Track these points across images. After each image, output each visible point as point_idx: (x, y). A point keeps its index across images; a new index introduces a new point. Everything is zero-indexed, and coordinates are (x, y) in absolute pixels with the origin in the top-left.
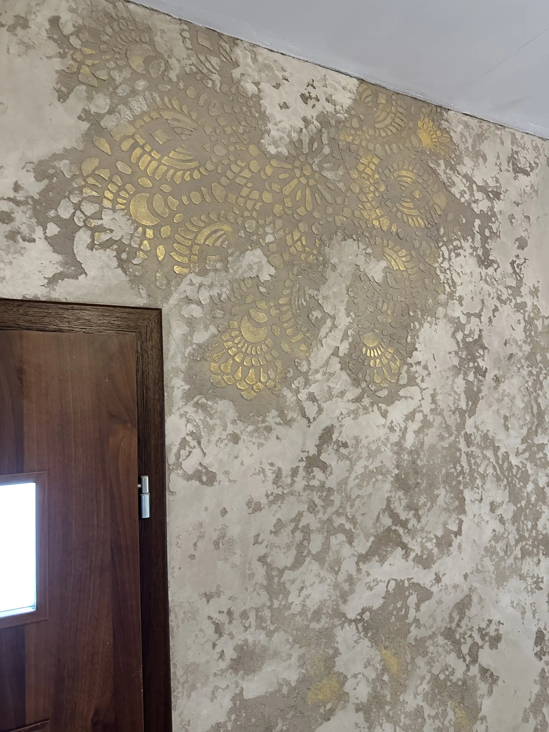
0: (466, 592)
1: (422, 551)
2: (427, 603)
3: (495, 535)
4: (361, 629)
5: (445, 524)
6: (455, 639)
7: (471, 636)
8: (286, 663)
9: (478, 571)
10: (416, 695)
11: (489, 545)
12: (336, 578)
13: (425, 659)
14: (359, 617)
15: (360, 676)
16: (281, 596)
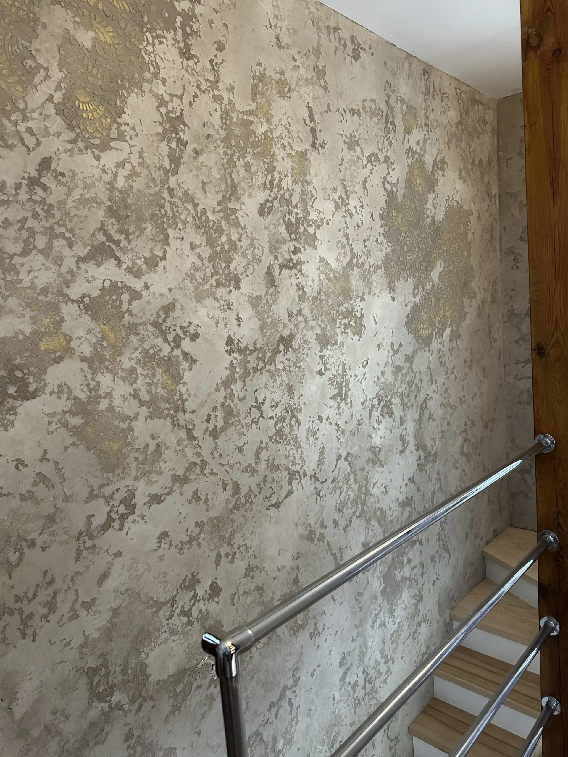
0: (170, 300)
1: (133, 265)
2: (138, 301)
3: (194, 266)
4: (82, 308)
5: (152, 250)
6: (162, 329)
7: (175, 330)
8: (20, 320)
9: (180, 288)
10: (130, 359)
11: (189, 272)
12: (59, 269)
13: (137, 338)
14: (80, 300)
15: (83, 339)
16: (12, 273)
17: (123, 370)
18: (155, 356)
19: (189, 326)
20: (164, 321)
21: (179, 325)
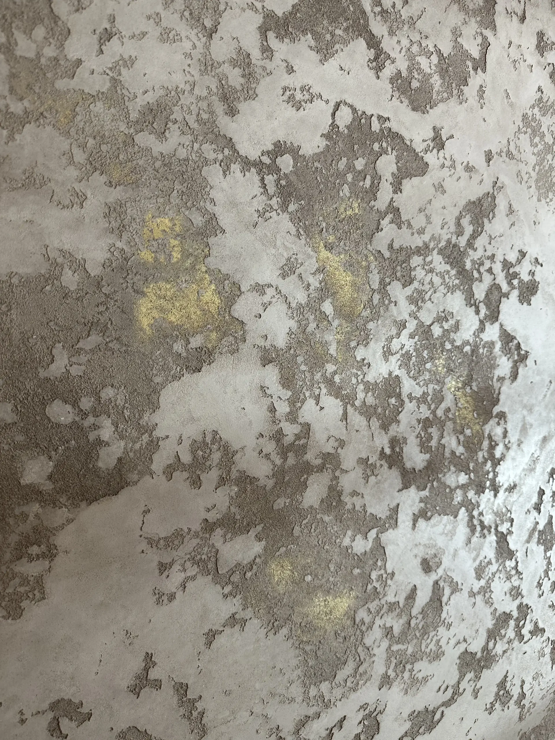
0: (487, 187)
1: (410, 70)
2: (416, 180)
4: (272, 189)
11: (530, 113)
12: (207, 47)
14: (266, 160)
15: (270, 292)
17: (368, 387)
18: (442, 345)
19: (519, 261)
20: (470, 244)
21: (499, 258)
